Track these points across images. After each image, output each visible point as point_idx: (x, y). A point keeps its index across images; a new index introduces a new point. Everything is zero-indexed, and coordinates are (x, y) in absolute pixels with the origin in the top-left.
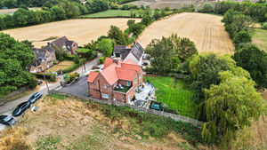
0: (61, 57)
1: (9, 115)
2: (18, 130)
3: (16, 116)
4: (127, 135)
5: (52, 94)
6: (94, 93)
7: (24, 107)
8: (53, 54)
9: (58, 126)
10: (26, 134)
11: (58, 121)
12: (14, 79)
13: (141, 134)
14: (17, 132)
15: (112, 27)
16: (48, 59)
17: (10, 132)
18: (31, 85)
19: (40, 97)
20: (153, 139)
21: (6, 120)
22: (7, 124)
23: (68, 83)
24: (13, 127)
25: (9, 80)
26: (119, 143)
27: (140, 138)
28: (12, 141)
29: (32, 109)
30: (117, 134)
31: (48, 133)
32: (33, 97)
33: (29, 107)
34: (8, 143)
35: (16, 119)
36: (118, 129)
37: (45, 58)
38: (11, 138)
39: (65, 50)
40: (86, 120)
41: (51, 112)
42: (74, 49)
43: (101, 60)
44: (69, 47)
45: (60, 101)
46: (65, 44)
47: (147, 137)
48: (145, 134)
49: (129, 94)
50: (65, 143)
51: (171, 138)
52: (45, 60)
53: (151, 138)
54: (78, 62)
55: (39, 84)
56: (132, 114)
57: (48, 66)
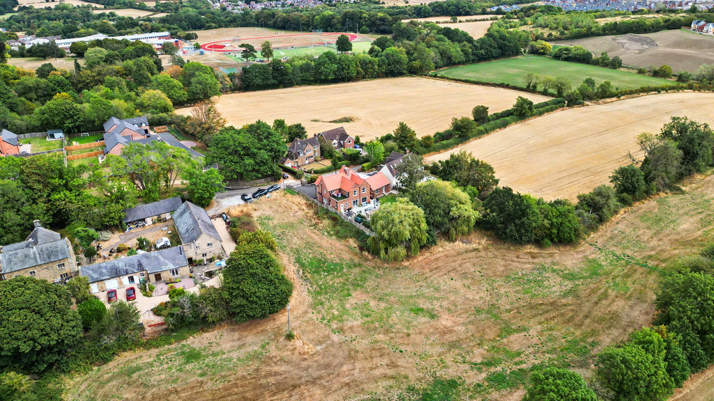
0: (326, 154)
1: (250, 196)
2: (250, 206)
3: (254, 197)
4: (319, 230)
5: (289, 189)
6: (318, 196)
7: (261, 193)
8: (317, 148)
9: (277, 211)
10: (255, 210)
11: (280, 208)
12: (261, 168)
13: (328, 233)
14: (249, 208)
15: (401, 124)
16: (308, 154)
17: (245, 206)
18: (276, 177)
19: (277, 189)
21: (246, 198)
22: (246, 200)
24: (249, 203)
25: (257, 168)
26: (309, 233)
27: (326, 234)
28: (245, 211)
30: (312, 228)
31: (269, 214)
32: (272, 187)
33: (266, 194)
34: (242, 211)
35: (253, 199)
36: (317, 224)
37: (305, 152)
38: (245, 209)
39: (336, 145)
40: (299, 213)
41: (278, 202)
42: (349, 146)
43: (363, 167)
44: (342, 142)
45: (289, 195)
46: (338, 137)
47: (331, 235)
48: (332, 233)
49: (342, 203)
50: (275, 222)
51: (348, 241)
52: (304, 154)
53: (334, 237)
54: (334, 164)
55: (284, 178)
56: (335, 219)
57: (307, 162)
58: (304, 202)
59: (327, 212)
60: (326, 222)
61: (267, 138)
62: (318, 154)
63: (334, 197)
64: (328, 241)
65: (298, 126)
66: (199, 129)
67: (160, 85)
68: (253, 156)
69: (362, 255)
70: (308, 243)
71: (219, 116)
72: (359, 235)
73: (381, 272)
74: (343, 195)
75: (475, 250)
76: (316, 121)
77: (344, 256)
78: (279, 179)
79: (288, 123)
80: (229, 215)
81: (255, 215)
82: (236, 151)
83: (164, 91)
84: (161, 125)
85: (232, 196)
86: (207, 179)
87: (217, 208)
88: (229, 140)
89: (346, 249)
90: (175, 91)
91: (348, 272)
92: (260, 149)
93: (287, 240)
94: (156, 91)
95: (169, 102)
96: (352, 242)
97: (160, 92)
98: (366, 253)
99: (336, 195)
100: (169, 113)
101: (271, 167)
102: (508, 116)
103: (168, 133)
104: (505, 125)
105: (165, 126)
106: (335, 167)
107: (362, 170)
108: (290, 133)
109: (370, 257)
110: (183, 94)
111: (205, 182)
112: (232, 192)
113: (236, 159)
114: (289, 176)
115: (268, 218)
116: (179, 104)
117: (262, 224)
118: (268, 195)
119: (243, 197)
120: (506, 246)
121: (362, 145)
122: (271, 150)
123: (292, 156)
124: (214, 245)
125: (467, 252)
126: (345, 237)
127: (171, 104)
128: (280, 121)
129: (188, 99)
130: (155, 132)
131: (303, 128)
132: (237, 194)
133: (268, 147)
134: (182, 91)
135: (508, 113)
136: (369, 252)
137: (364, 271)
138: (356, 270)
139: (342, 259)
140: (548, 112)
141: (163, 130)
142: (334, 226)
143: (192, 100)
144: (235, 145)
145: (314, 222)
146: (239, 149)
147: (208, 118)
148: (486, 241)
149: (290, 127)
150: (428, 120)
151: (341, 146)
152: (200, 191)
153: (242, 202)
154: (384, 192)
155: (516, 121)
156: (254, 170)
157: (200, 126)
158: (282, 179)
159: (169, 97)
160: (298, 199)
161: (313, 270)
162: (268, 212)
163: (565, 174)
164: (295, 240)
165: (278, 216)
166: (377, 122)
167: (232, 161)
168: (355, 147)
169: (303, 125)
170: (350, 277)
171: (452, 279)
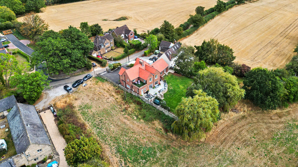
0: (118, 44)
1: (70, 86)
2: (73, 96)
3: (74, 87)
4: (129, 114)
5: (99, 77)
6: (122, 82)
7: (78, 83)
8: (112, 41)
9: (94, 99)
10: (76, 99)
11: (95, 96)
12: (76, 64)
13: (137, 117)
14: (71, 98)
15: (165, 22)
16: (107, 46)
17: (68, 96)
18: (88, 68)
19: (90, 78)
20: (143, 121)
21: (68, 89)
22: (68, 91)
23: (112, 70)
24: (70, 94)
25: (73, 64)
26: (122, 118)
27: (135, 118)
28: (68, 102)
29: (83, 85)
30: (123, 113)
31: (87, 102)
32: (86, 77)
33: (82, 83)
34: (66, 102)
35: (73, 89)
36: (126, 109)
37: (105, 44)
38: (68, 100)
39: (123, 38)
40: (110, 99)
41: (93, 89)
42: (131, 37)
43: (145, 53)
44: (127, 35)
45: (100, 83)
46: (124, 32)
47: (140, 119)
48: (140, 117)
49: (142, 89)
50: (94, 110)
51: (154, 124)
52: (104, 46)
53: (142, 120)
54: (126, 52)
55: (94, 67)
56: (139, 103)
57: (106, 51)
58: (112, 88)
59: (132, 97)
60: (133, 106)
61: (78, 39)
62: (113, 45)
63: (135, 84)
64: (138, 126)
65: (96, 25)
66: (30, 32)
67: (6, 3)
68: (69, 55)
69: (167, 136)
70: (123, 130)
71: (44, 22)
72: (160, 116)
73: (186, 151)
74: (142, 82)
75: (243, 117)
76: (105, 20)
77: (154, 140)
78: (90, 68)
79: (90, 24)
80: (56, 108)
81: (77, 104)
82: (55, 54)
83: (9, 7)
84: (8, 29)
85: (57, 87)
86: (33, 82)
87: (46, 99)
88: (48, 45)
89: (154, 131)
90: (16, 6)
91: (161, 155)
92: (74, 49)
93: (106, 129)
94: (3, 7)
95: (13, 13)
96: (158, 124)
97: (5, 7)
98: (170, 134)
99: (136, 82)
100: (12, 21)
101: (84, 61)
102: (213, 12)
103: (12, 35)
104: (213, 17)
105: (10, 30)
106: (127, 54)
107: (145, 55)
108: (92, 31)
109: (174, 137)
110: (22, 7)
111: (31, 84)
112: (57, 84)
113: (56, 60)
114: (97, 64)
115: (87, 107)
116: (19, 14)
117: (83, 114)
118: (84, 84)
119: (66, 87)
120: (261, 111)
121: (139, 36)
122: (82, 49)
123: (96, 49)
124: (43, 150)
125: (239, 120)
126: (151, 120)
127: (14, 14)
128: (84, 23)
129: (26, 11)
130: (3, 34)
131: (100, 27)
132: (60, 85)
133: (80, 47)
134: (21, 6)
135: (212, 10)
136: (172, 133)
137: (173, 153)
138: (167, 152)
139: (153, 143)
140: (230, 8)
141: (9, 33)
142: (140, 110)
143: (28, 11)
144: (53, 49)
145: (123, 107)
146: (57, 52)
147: (36, 24)
148: (247, 107)
149: (91, 27)
150: (170, 16)
151: (126, 38)
152: (27, 93)
153: (65, 93)
154: (165, 73)
155: (217, 14)
156: (71, 66)
157: (30, 30)
158: (92, 69)
159: (13, 10)
160: (107, 86)
161: (133, 158)
162: (87, 101)
163: (260, 47)
164: (112, 128)
165: (94, 104)
166: (142, 19)
167: (53, 62)
168: (135, 38)
169: (99, 25)
170: (164, 161)
171: (238, 149)
